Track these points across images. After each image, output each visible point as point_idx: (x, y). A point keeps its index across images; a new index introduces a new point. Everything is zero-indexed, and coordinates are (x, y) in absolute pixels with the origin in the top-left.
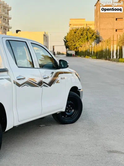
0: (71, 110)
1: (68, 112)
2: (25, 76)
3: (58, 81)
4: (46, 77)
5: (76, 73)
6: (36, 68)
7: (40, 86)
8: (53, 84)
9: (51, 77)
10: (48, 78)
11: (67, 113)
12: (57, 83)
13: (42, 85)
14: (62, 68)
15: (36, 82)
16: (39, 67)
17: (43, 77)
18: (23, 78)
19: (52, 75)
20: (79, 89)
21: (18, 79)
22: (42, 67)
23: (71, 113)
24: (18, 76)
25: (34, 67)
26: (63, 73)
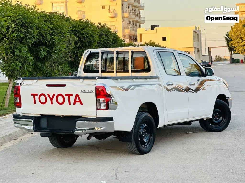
0: (219, 118)
1: (216, 120)
2: (173, 83)
3: (204, 88)
4: (192, 84)
5: (224, 81)
6: (183, 75)
7: (187, 92)
8: (199, 91)
9: (197, 84)
10: (194, 84)
11: (214, 121)
12: (203, 89)
13: (189, 91)
14: (208, 76)
15: (183, 88)
16: (185, 75)
17: (189, 83)
18: (171, 84)
19: (198, 82)
20: (227, 97)
21: (167, 85)
22: (189, 75)
23: (218, 121)
24: (167, 82)
25: (181, 74)
26: (209, 81)
